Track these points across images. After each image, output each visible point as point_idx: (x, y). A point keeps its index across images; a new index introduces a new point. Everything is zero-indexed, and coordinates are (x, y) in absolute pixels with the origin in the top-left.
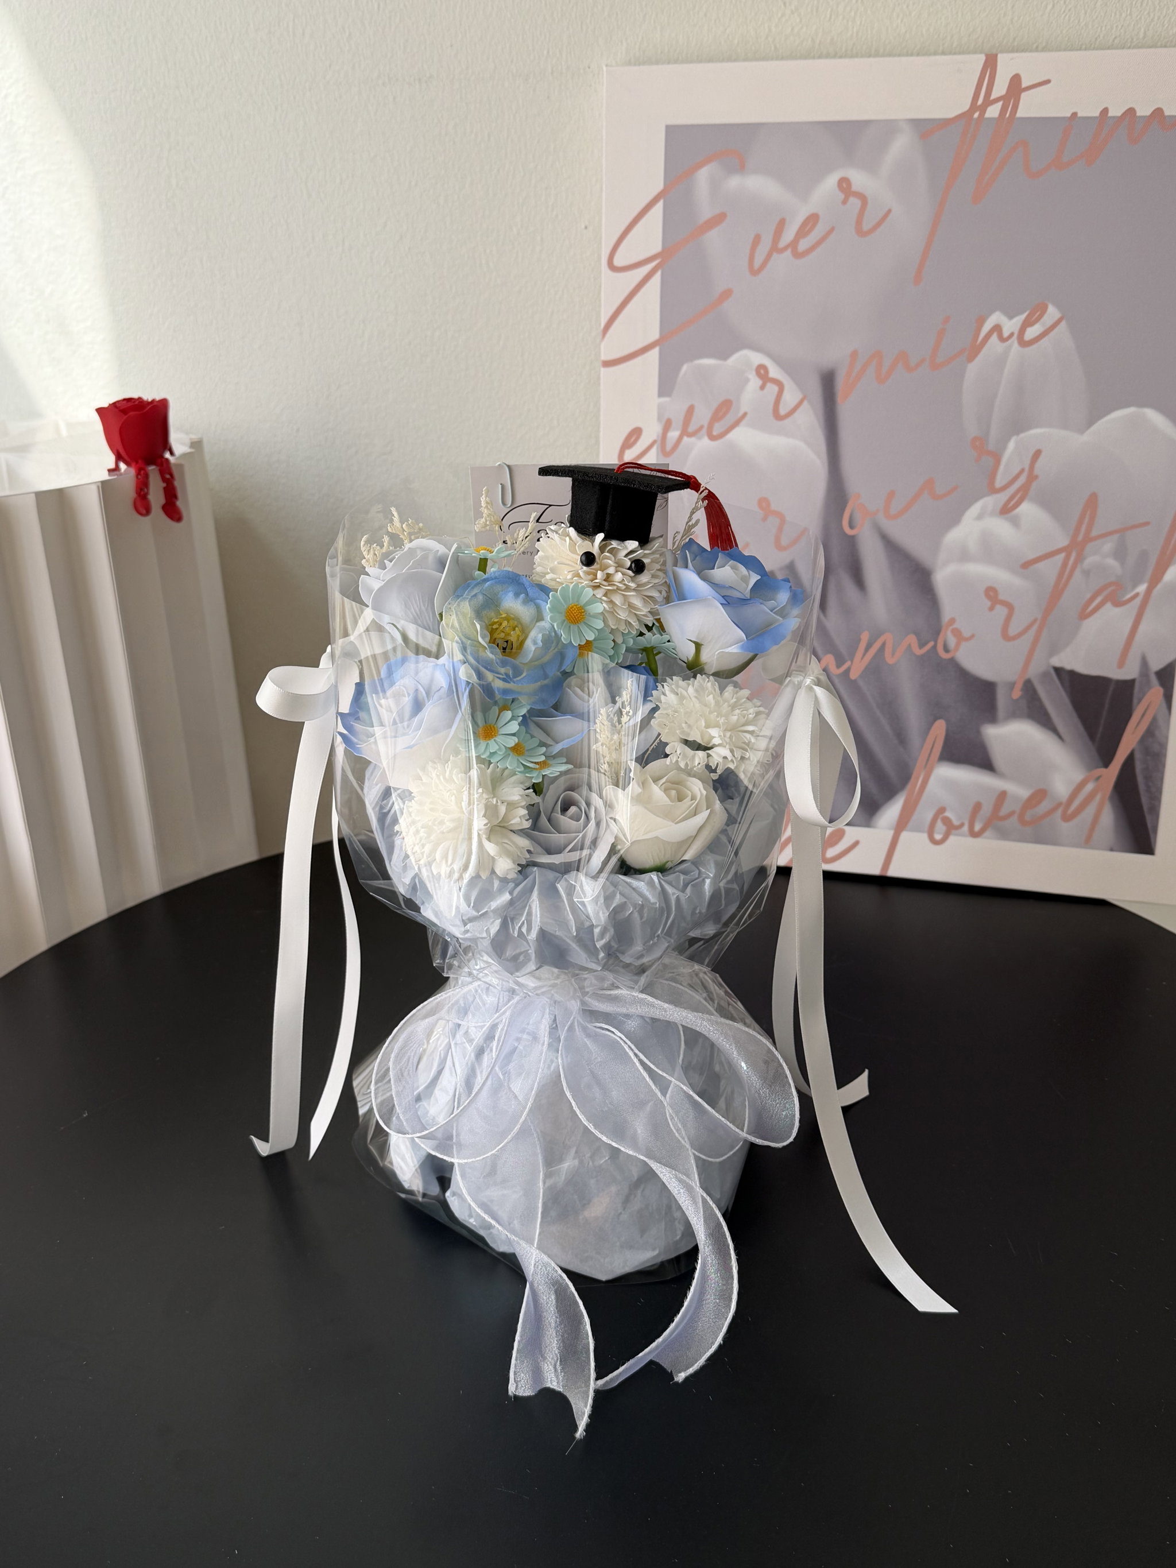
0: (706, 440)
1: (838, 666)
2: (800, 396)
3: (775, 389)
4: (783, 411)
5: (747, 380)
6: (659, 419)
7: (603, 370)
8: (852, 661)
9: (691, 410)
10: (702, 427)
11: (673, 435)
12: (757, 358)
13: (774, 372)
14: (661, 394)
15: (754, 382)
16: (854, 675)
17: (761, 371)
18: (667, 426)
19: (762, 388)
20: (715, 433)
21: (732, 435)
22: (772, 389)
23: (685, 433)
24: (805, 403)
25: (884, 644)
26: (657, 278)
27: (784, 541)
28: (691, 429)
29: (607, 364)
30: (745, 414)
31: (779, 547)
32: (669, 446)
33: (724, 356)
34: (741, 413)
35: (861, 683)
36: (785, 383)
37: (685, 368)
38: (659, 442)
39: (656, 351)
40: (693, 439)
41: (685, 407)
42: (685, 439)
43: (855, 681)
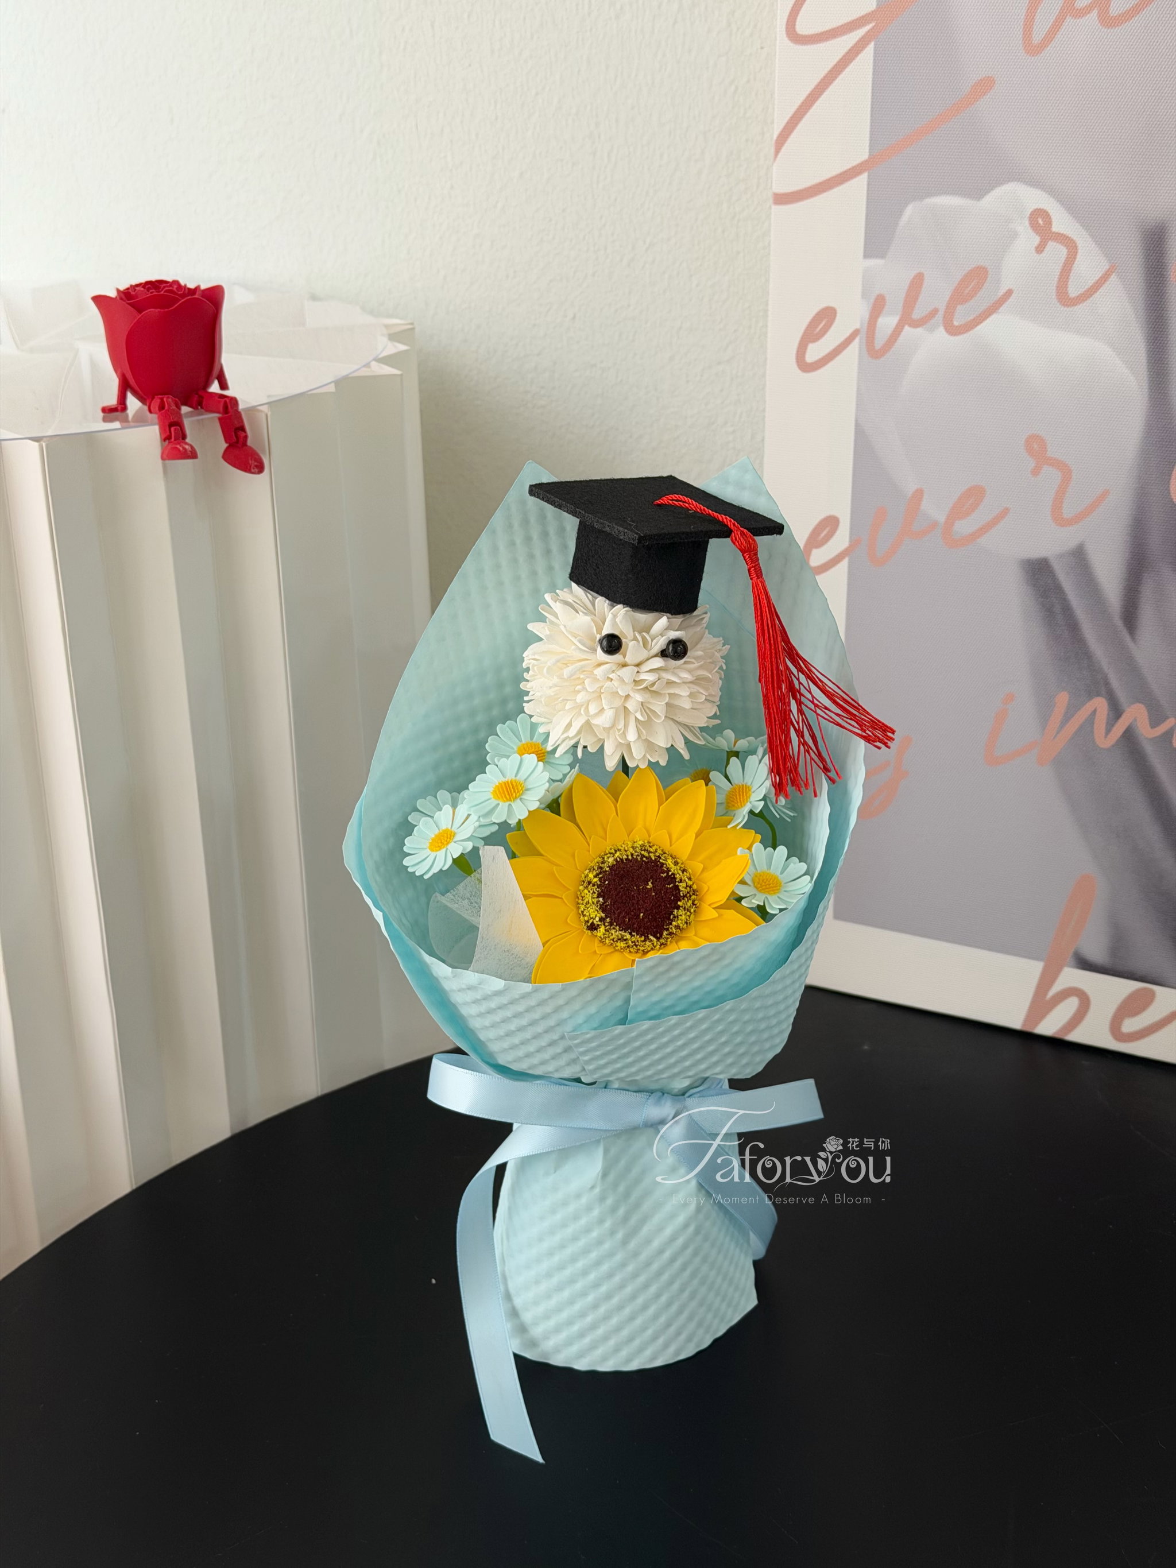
1: (1155, 723)
2: (1105, 266)
3: (1063, 251)
4: (1073, 291)
5: (1014, 235)
6: (864, 295)
7: (775, 209)
9: (917, 283)
10: (934, 313)
11: (887, 322)
12: (1034, 199)
13: (1062, 222)
14: (869, 253)
15: (1027, 239)
17: (1040, 221)
18: (878, 306)
19: (1040, 249)
20: (956, 323)
21: (984, 328)
22: (1057, 252)
23: (906, 319)
24: (1113, 278)
26: (868, 53)
27: (1068, 512)
28: (917, 314)
29: (782, 199)
30: (1009, 293)
31: (1058, 518)
32: (879, 342)
33: (978, 193)
34: (1002, 292)
36: (1080, 243)
37: (909, 210)
38: (863, 332)
39: (864, 178)
40: (920, 331)
41: (907, 277)
42: (907, 328)
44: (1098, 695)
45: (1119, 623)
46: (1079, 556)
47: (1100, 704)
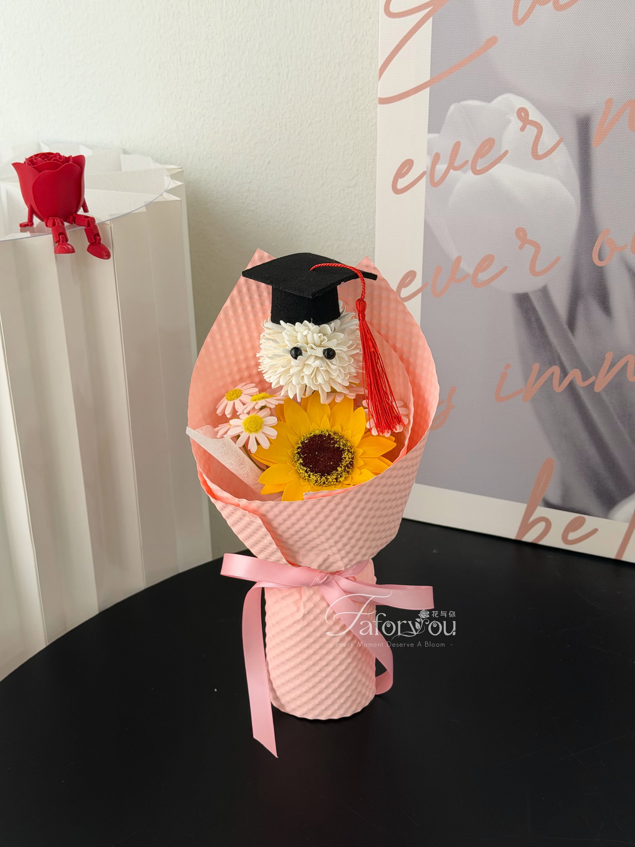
0: (470, 172)
1: (584, 380)
2: (557, 139)
3: (535, 130)
4: (540, 152)
5: (509, 122)
6: (429, 153)
7: (380, 106)
8: (597, 377)
9: (457, 146)
10: (467, 162)
11: (441, 167)
12: (520, 102)
13: (534, 115)
14: (431, 130)
15: (516, 123)
16: (598, 388)
17: (522, 114)
18: (436, 159)
19: (523, 129)
21: (491, 171)
22: (531, 130)
23: (451, 166)
24: (562, 145)
25: (626, 365)
26: (429, 24)
27: (538, 268)
28: (456, 164)
29: (383, 101)
30: (506, 153)
31: (533, 272)
32: (437, 178)
33: (488, 99)
34: (502, 152)
35: (604, 396)
36: (544, 125)
37: (453, 107)
38: (428, 173)
39: (427, 90)
40: (458, 172)
41: (452, 144)
42: (451, 171)
43: (599, 393)
44: (555, 364)
45: (566, 326)
46: (544, 292)
47: (556, 370)
